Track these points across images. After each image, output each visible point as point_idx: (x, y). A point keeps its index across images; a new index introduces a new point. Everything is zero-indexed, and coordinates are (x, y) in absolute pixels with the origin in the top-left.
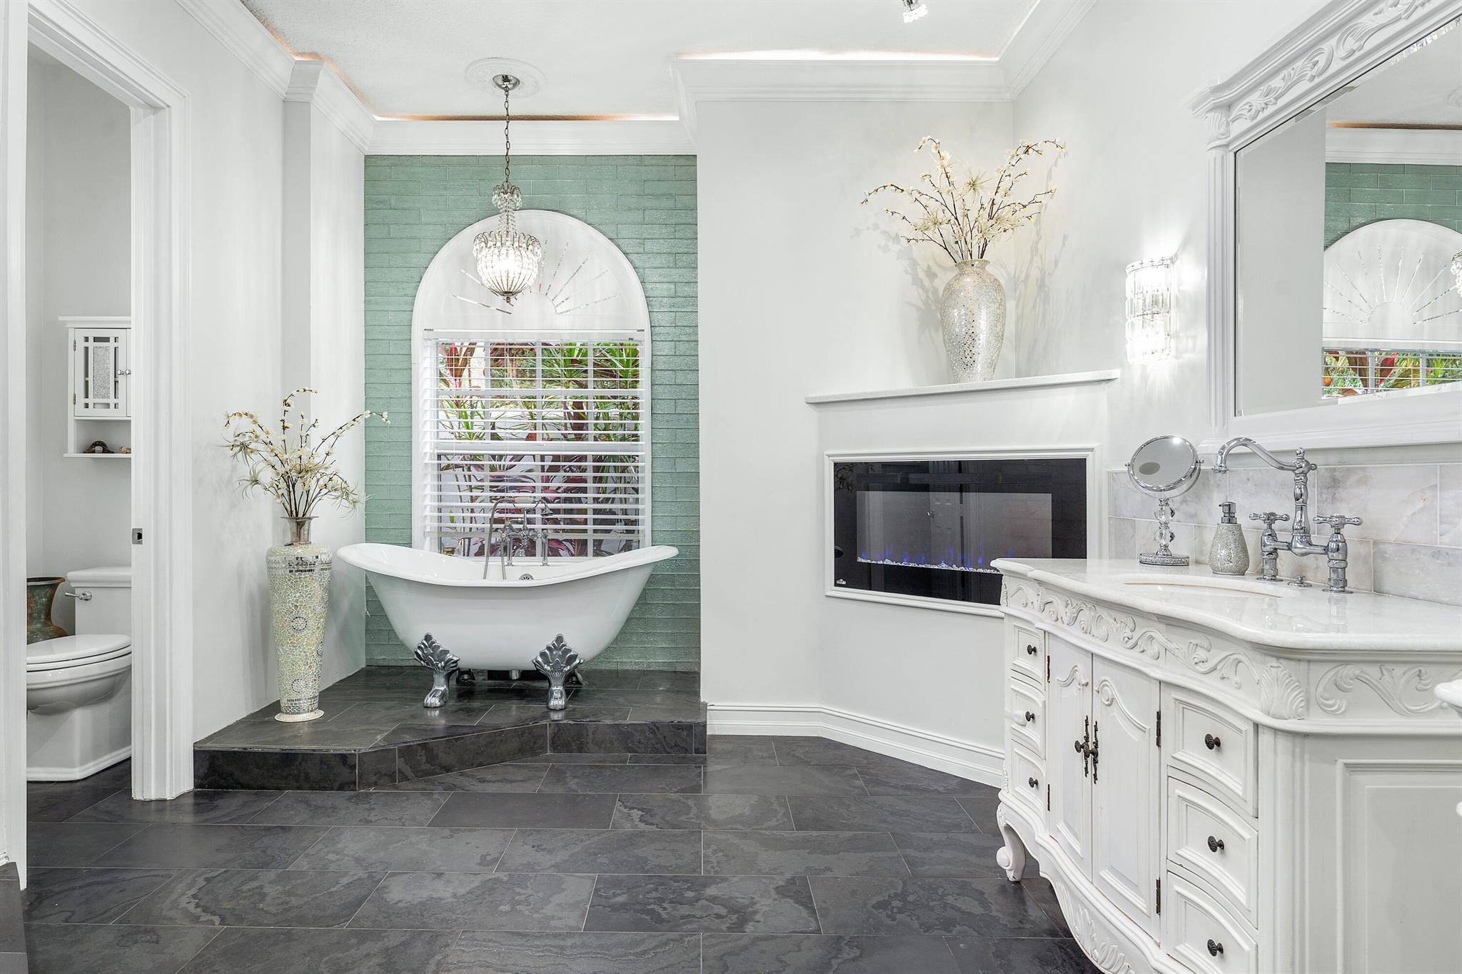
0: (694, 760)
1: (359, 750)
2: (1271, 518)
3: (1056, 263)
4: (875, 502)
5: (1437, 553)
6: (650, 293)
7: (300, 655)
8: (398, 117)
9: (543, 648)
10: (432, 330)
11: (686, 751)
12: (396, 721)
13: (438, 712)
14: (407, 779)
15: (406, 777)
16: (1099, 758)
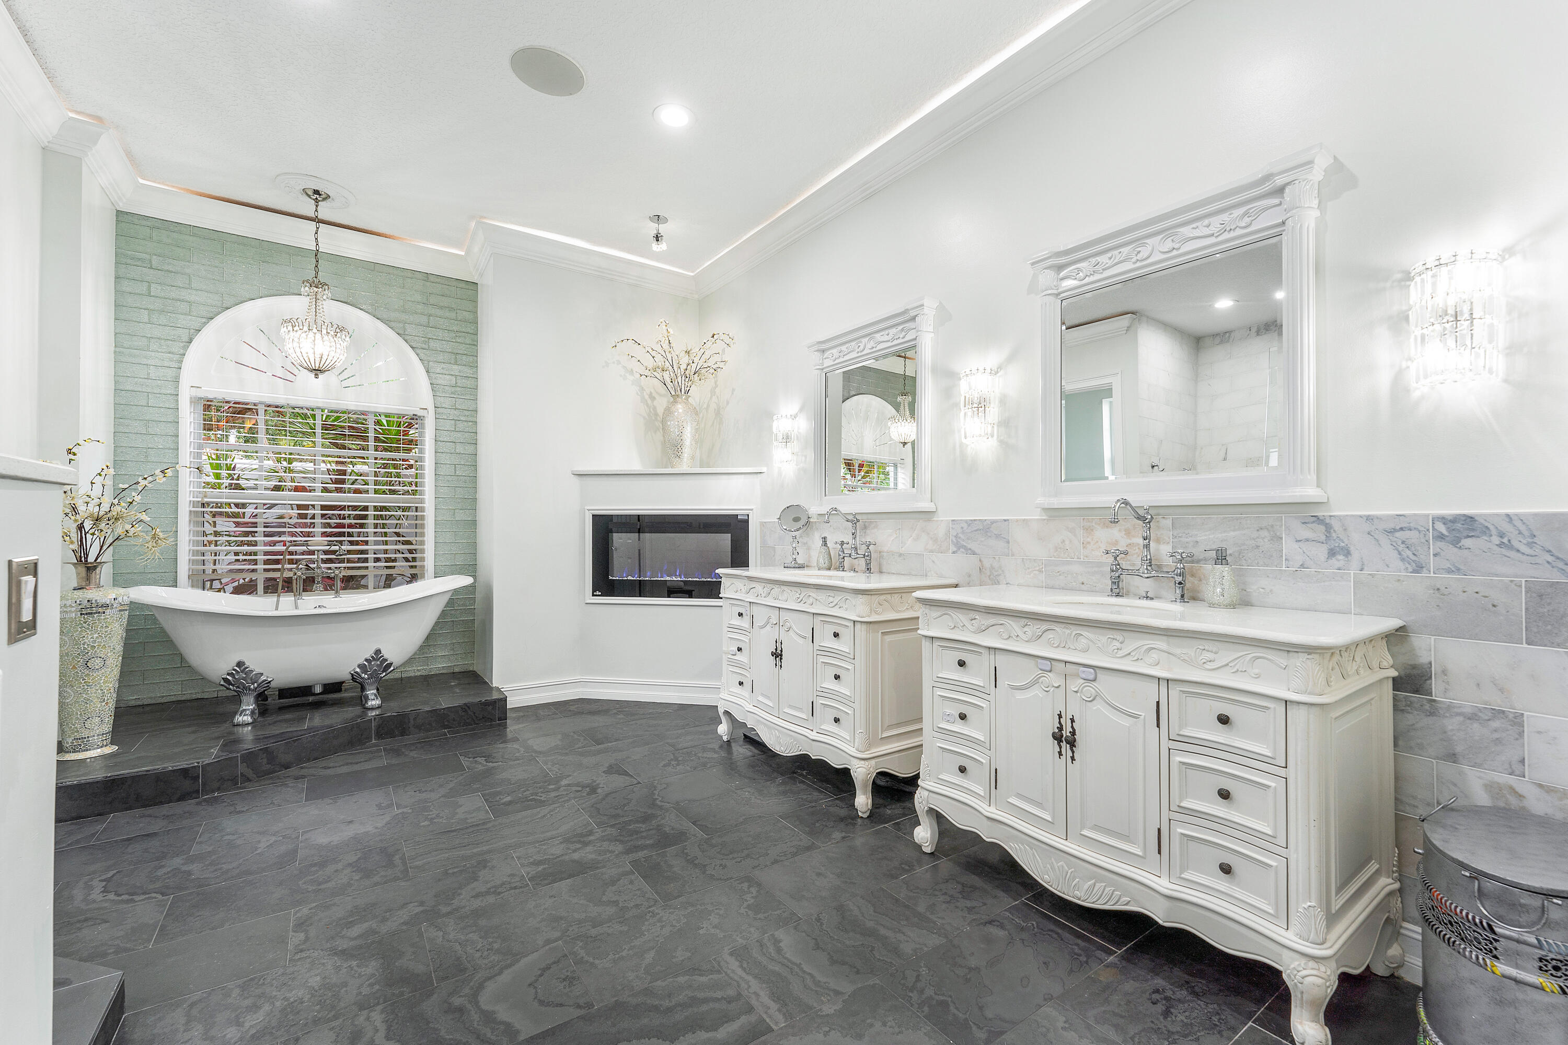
0: (499, 725)
1: (203, 762)
2: (842, 543)
3: (728, 403)
4: (620, 540)
5: (900, 555)
6: (434, 381)
7: (96, 693)
8: (168, 185)
9: (361, 661)
10: (201, 388)
11: (492, 720)
12: (218, 738)
13: (250, 728)
14: (249, 780)
15: (248, 779)
16: (783, 657)
